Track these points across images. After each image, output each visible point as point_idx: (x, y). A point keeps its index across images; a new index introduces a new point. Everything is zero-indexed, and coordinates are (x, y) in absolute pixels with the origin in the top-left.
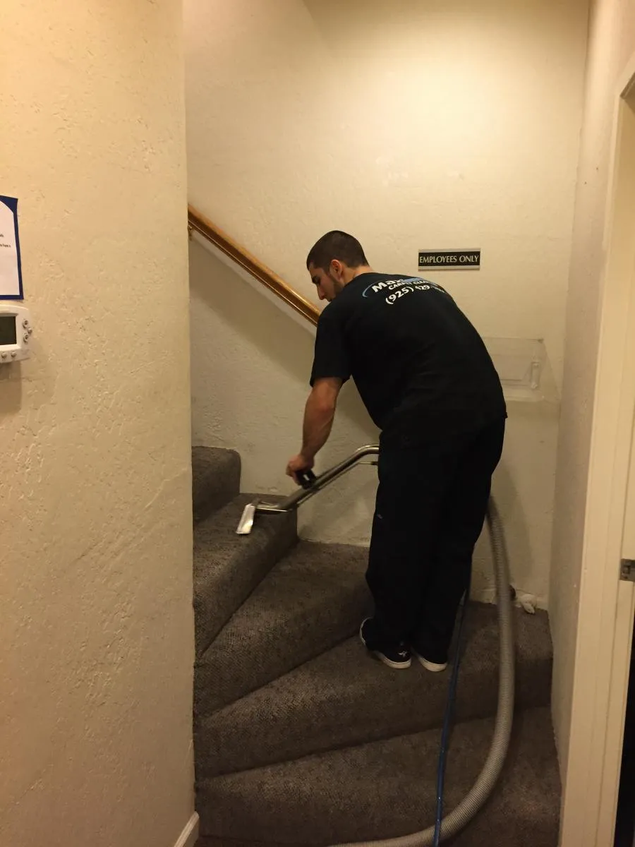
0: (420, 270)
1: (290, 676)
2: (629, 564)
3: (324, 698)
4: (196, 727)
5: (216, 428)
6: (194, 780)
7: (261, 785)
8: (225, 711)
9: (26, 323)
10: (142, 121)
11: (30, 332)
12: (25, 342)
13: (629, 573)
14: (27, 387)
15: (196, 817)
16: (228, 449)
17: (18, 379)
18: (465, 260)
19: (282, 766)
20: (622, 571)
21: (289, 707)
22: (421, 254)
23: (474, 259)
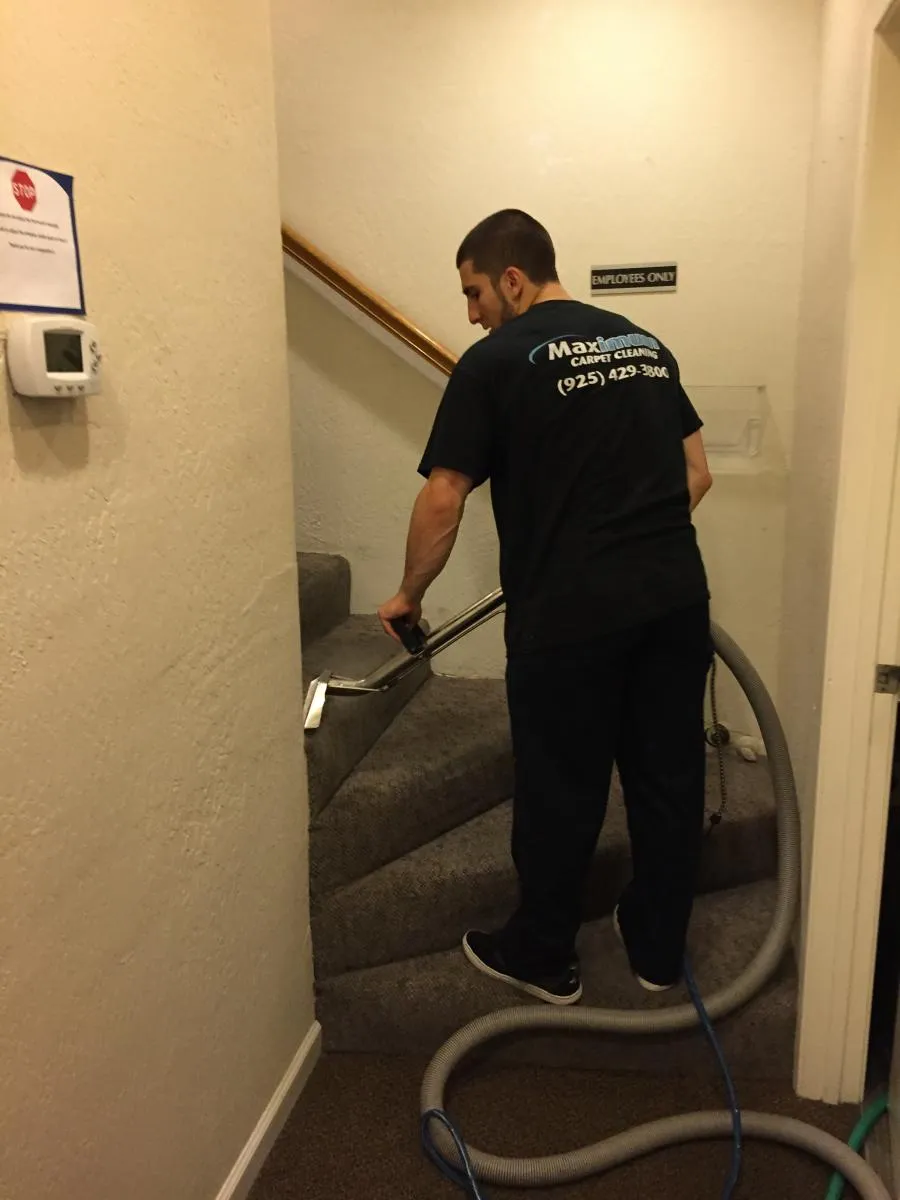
0: (593, 295)
1: (434, 844)
2: (887, 671)
3: (479, 870)
4: (314, 909)
5: (314, 526)
6: (313, 979)
7: (402, 984)
8: (351, 889)
9: (94, 344)
10: (219, 77)
11: (99, 358)
12: (94, 370)
13: (887, 682)
14: (95, 435)
15: (316, 1027)
16: (331, 553)
17: (84, 423)
18: (656, 279)
19: (428, 958)
20: (878, 681)
21: (436, 882)
22: (595, 273)
23: (669, 277)
